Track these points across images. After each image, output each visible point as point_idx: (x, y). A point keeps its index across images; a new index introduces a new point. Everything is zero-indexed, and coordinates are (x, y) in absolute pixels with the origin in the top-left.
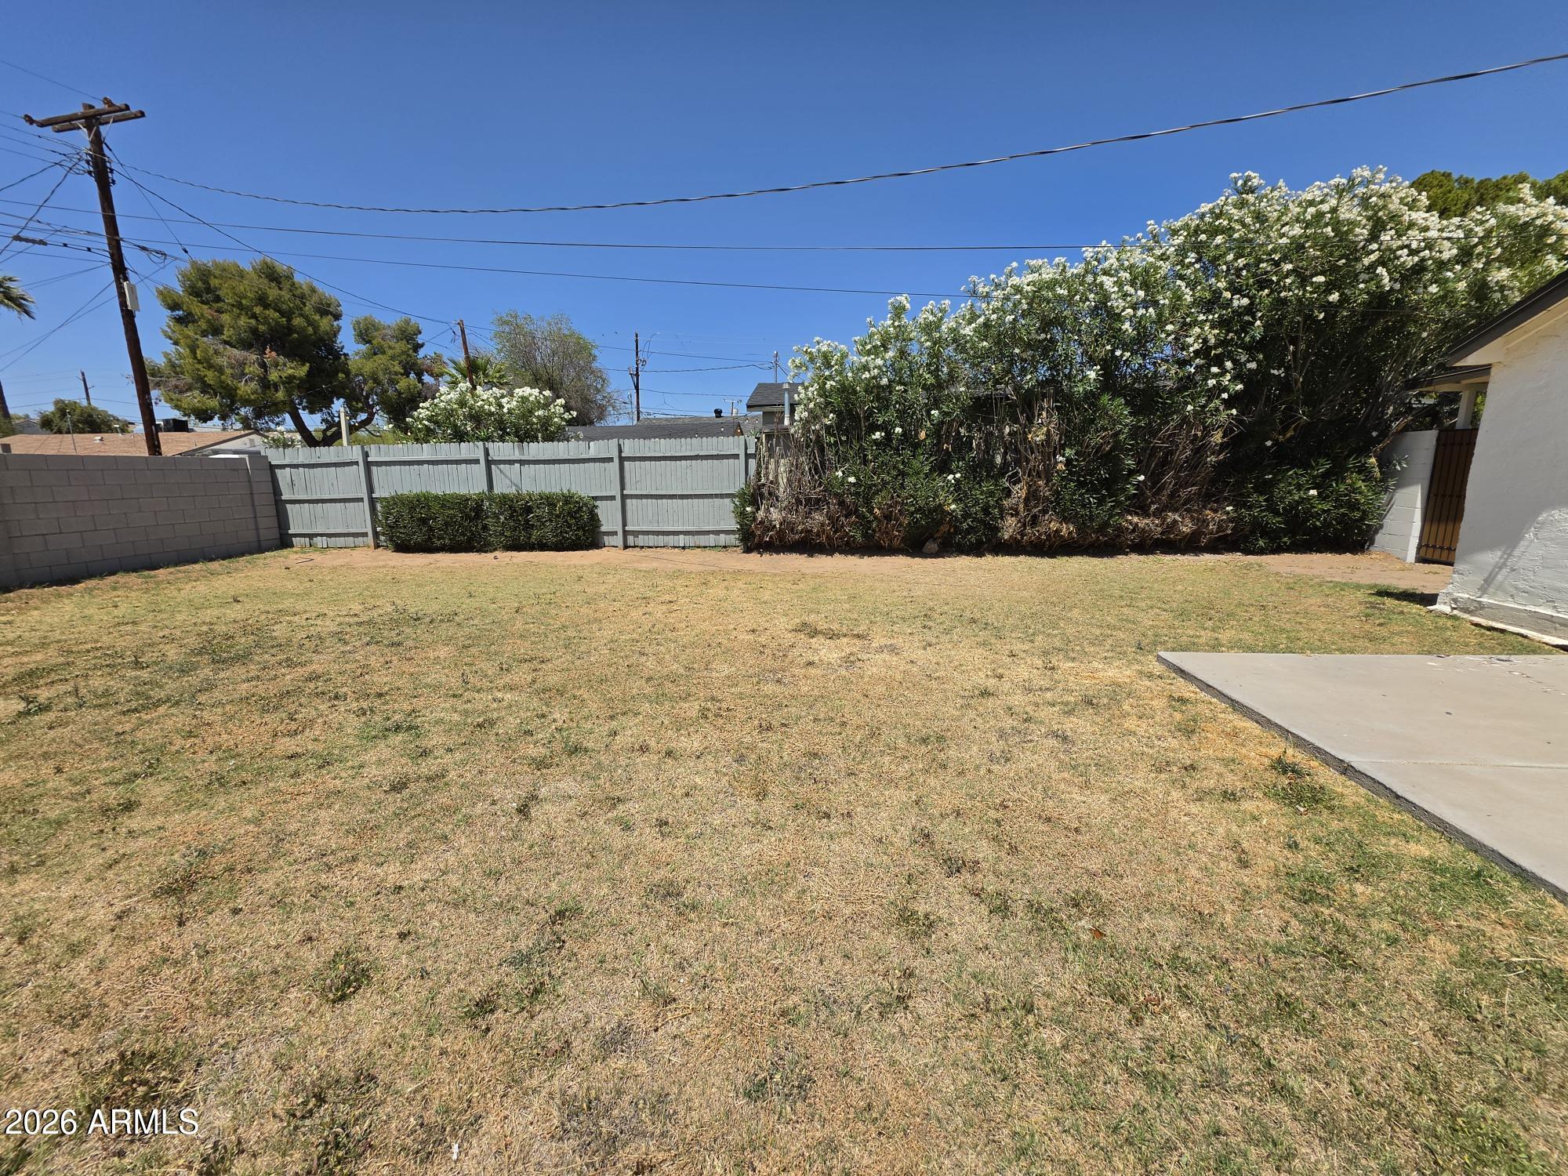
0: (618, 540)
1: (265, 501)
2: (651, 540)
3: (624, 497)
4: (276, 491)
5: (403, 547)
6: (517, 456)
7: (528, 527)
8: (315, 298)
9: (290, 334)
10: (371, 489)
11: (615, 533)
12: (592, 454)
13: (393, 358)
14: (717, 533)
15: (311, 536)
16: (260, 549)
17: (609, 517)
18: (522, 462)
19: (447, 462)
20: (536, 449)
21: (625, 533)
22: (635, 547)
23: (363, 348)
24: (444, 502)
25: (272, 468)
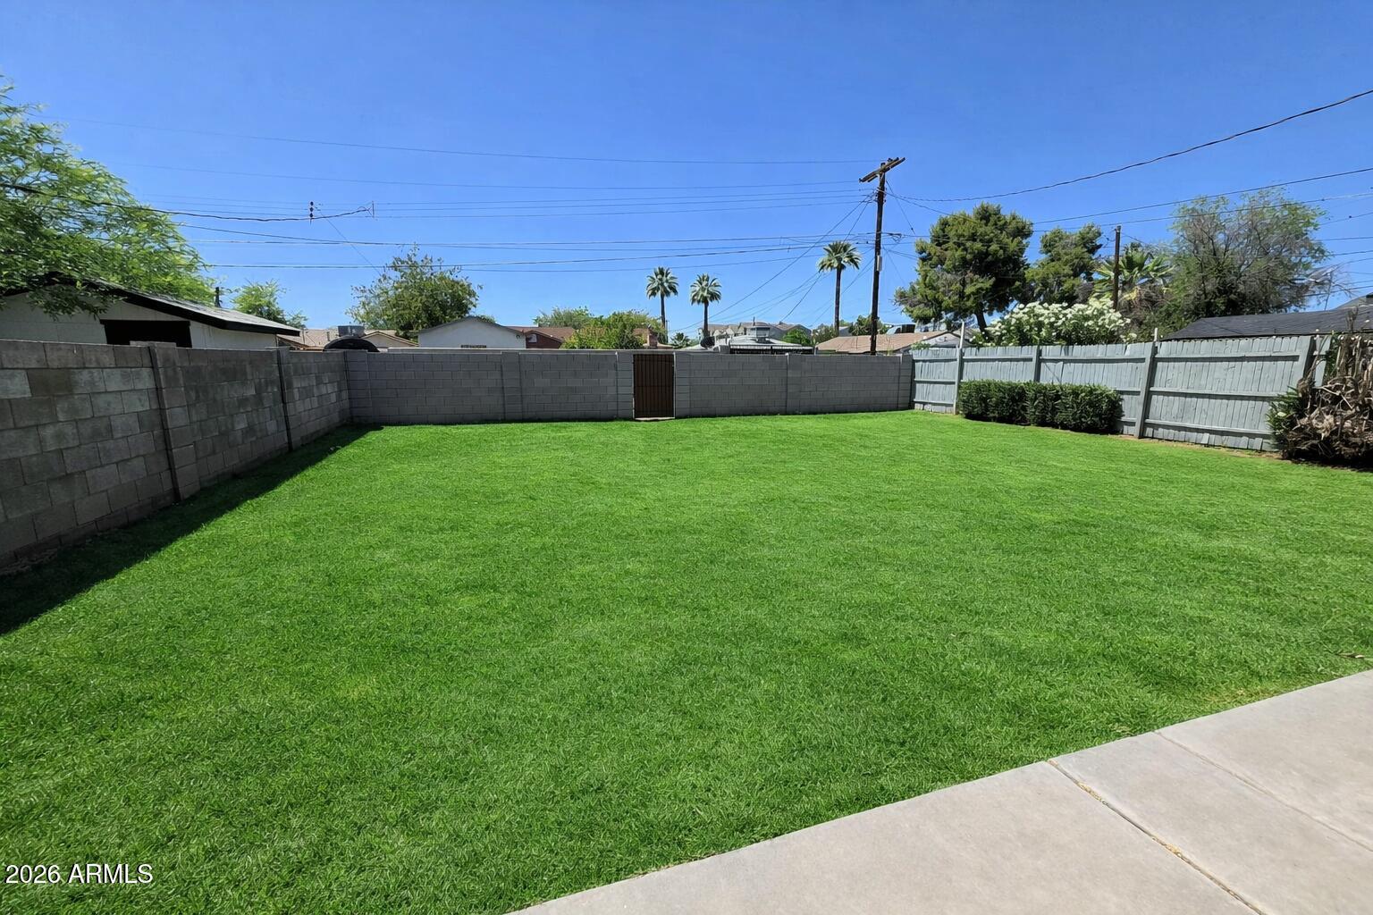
0: (1135, 430)
1: (905, 380)
2: (1171, 433)
3: (1149, 395)
4: (913, 375)
5: (970, 416)
6: (1063, 356)
7: (1054, 410)
8: (1014, 224)
9: (986, 257)
10: (961, 377)
11: (1133, 424)
12: (1128, 354)
13: (1066, 263)
14: (1251, 436)
15: (924, 404)
16: (897, 409)
17: (1131, 410)
18: (1065, 361)
19: (1011, 360)
20: (1078, 351)
21: (1144, 425)
22: (1153, 438)
23: (1044, 257)
24: (999, 387)
25: (914, 361)
